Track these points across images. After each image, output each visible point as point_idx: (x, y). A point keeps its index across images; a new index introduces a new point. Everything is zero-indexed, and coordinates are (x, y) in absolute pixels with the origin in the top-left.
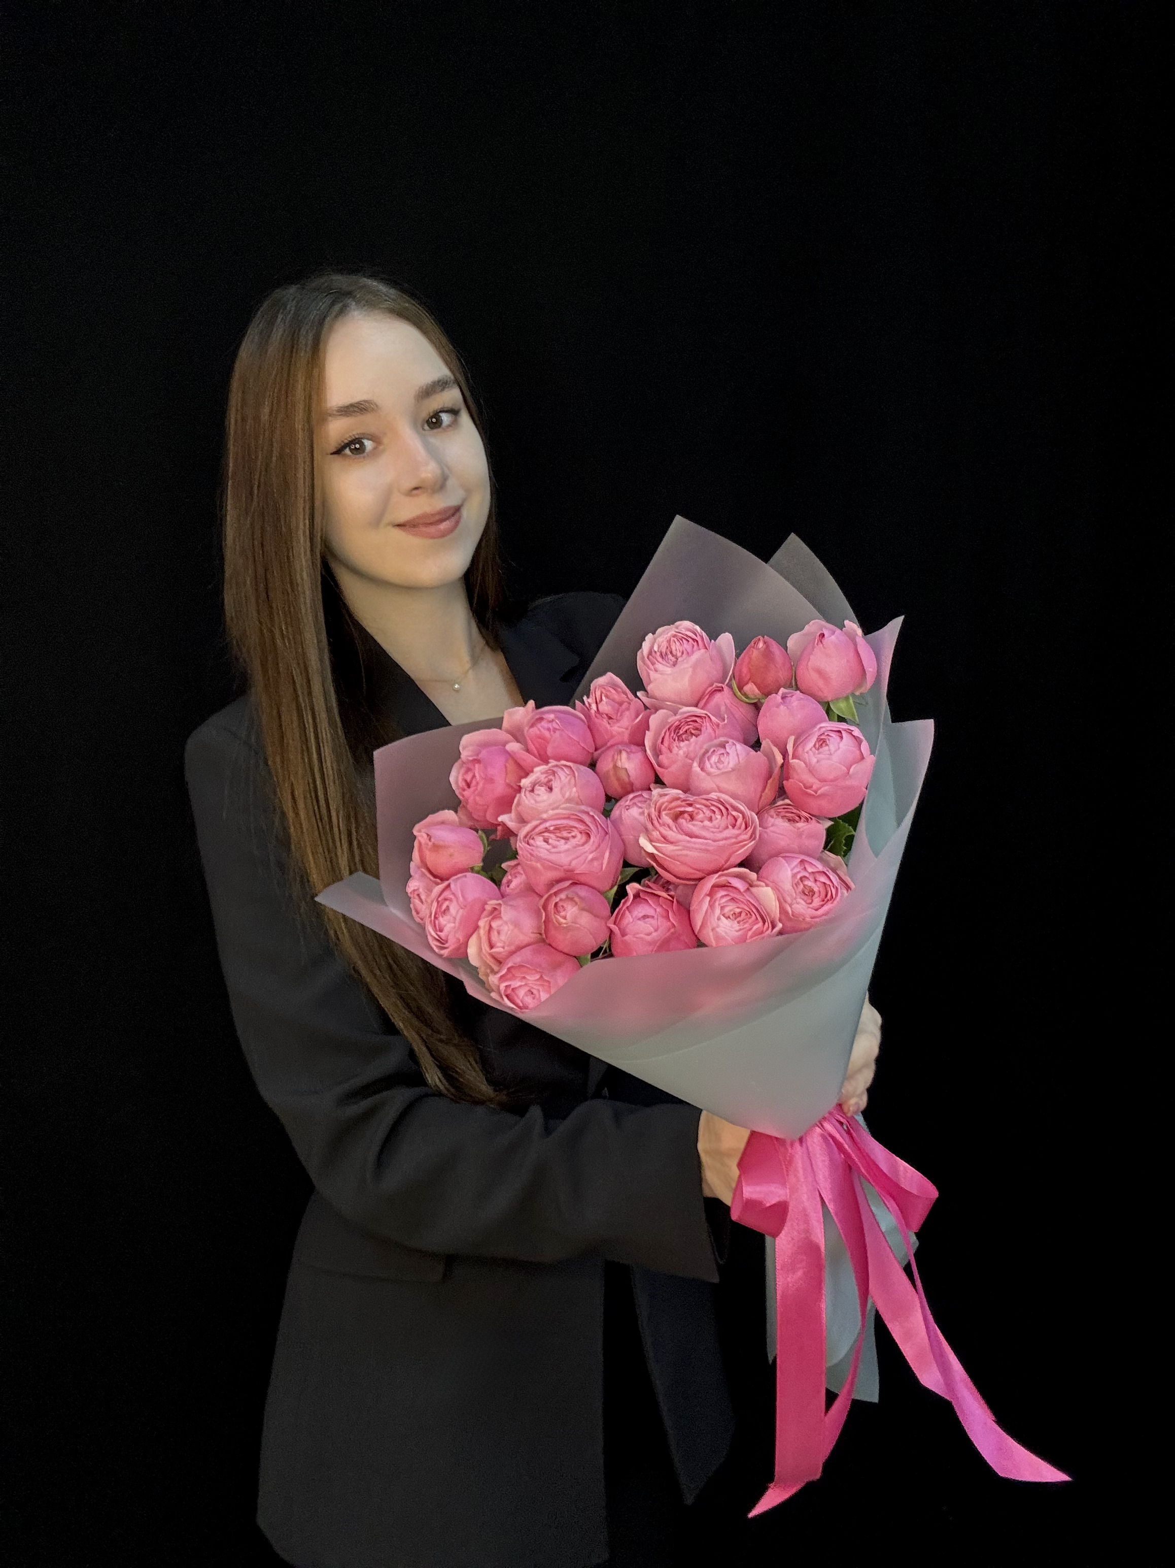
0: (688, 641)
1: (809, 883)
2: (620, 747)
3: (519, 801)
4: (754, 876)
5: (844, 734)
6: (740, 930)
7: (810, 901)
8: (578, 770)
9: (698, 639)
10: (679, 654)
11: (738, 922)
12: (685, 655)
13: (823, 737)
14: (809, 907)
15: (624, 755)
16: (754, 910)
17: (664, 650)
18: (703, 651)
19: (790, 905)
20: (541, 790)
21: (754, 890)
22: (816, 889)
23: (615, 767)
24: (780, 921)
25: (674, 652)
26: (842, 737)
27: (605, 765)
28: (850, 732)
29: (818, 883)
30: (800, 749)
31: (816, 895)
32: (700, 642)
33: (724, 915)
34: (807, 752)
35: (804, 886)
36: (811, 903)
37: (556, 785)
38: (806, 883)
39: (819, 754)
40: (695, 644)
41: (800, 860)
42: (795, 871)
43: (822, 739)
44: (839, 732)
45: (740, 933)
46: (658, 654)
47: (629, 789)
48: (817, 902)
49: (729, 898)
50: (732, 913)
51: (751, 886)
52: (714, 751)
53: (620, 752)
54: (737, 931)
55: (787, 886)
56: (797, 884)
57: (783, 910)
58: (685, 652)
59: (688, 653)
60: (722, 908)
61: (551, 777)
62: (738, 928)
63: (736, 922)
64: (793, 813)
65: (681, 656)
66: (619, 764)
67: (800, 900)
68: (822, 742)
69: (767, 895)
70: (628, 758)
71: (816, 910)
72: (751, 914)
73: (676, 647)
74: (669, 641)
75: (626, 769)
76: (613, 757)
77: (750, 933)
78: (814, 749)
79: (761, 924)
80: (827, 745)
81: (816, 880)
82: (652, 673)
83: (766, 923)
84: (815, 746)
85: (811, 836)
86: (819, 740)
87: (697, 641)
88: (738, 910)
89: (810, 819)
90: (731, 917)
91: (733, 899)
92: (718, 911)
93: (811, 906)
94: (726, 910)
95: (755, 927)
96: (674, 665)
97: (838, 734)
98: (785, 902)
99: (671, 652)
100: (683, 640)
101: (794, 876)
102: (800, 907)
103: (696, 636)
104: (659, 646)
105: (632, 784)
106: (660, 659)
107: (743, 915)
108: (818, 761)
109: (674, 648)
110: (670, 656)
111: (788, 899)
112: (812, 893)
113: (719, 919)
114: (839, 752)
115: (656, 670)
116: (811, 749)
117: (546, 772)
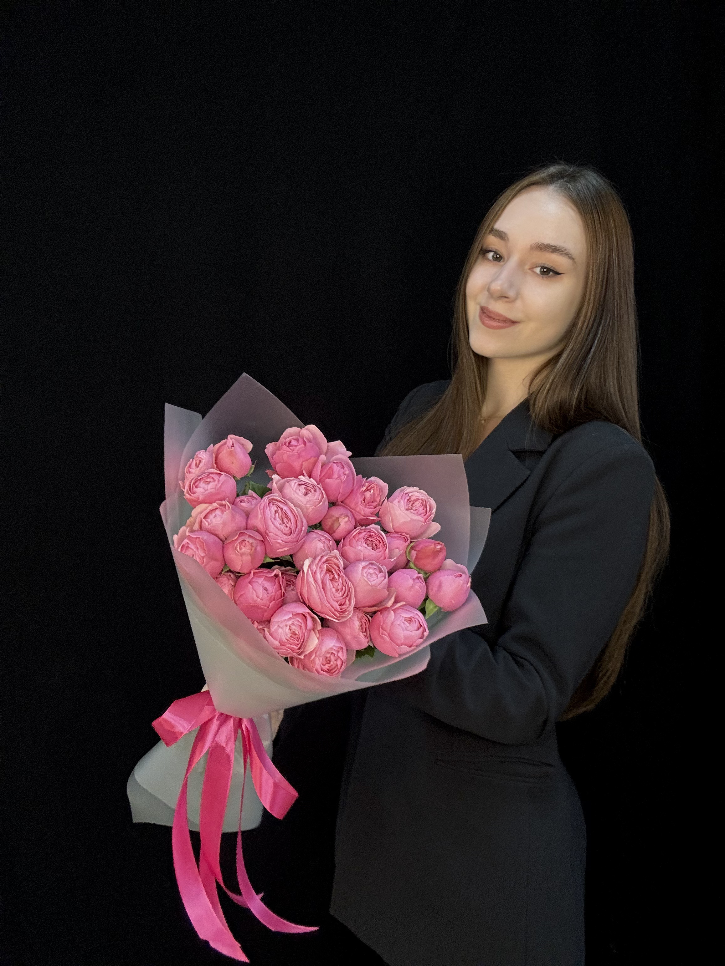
0: (424, 509)
1: (333, 658)
2: (349, 514)
3: (291, 480)
4: (320, 627)
5: (421, 630)
6: (287, 640)
7: (324, 664)
8: (325, 501)
9: (428, 514)
10: (414, 508)
11: (291, 636)
12: (415, 512)
13: (413, 619)
14: (320, 665)
15: (346, 519)
16: (302, 640)
17: (412, 499)
18: (423, 520)
19: (316, 656)
20: (303, 489)
21: (312, 632)
22: (332, 663)
23: (338, 518)
24: (305, 656)
25: (414, 505)
26: (418, 629)
27: (336, 512)
28: (425, 630)
29: (335, 662)
30: (400, 611)
31: (329, 665)
32: (427, 515)
33: (290, 627)
34: (400, 616)
35: (330, 656)
36: (323, 665)
37: (310, 495)
38: (331, 657)
39: (403, 622)
40: (424, 514)
41: (341, 646)
42: (334, 648)
43: (411, 619)
44: (421, 626)
45: (286, 641)
46: (408, 498)
47: (331, 532)
48: (326, 667)
49: (301, 625)
50: (294, 630)
51: (314, 630)
52: (375, 568)
53: (347, 516)
54: (286, 639)
55: (324, 649)
56: (328, 653)
57: (310, 654)
58: (417, 511)
59: (417, 513)
60: (293, 624)
61: (312, 490)
62: (288, 638)
63: (290, 635)
64: (366, 625)
65: (414, 510)
66: (340, 520)
67: (321, 659)
68: (410, 620)
69: (314, 642)
70: (346, 522)
71: (322, 670)
72: (299, 640)
73: (417, 504)
74: (418, 499)
75: (340, 525)
76: (342, 514)
77: (289, 645)
78: (404, 618)
79: (297, 648)
80: (410, 623)
81: (336, 660)
82: (397, 501)
83: (299, 651)
84: (405, 617)
85: (359, 642)
86: (410, 618)
87: (426, 514)
88: (297, 633)
89: (367, 637)
90: (291, 631)
91: (301, 627)
92: (290, 623)
93: (322, 666)
94: (293, 627)
95: (294, 646)
96: (407, 510)
97: (419, 626)
98: (316, 653)
99: (413, 503)
100: (423, 506)
101: (332, 648)
102: (318, 662)
103: (429, 511)
104: (412, 496)
105: (334, 532)
106: (406, 500)
107: (296, 636)
108: (399, 625)
109: (416, 504)
110: (411, 504)
111: (318, 653)
112: (329, 662)
113: (286, 626)
114: (410, 633)
115: (399, 502)
116: (403, 617)
117: (314, 486)
